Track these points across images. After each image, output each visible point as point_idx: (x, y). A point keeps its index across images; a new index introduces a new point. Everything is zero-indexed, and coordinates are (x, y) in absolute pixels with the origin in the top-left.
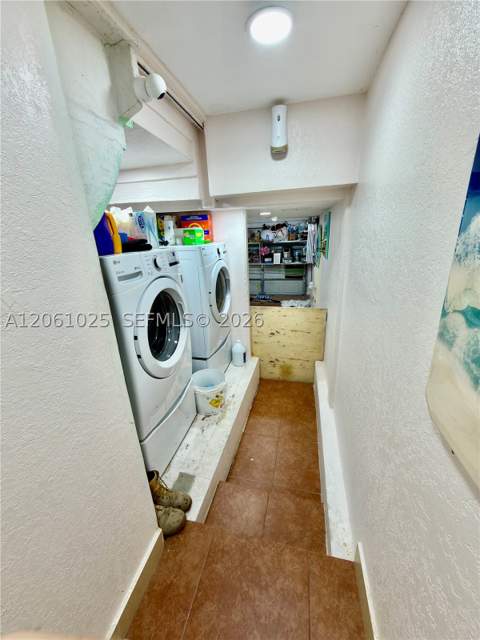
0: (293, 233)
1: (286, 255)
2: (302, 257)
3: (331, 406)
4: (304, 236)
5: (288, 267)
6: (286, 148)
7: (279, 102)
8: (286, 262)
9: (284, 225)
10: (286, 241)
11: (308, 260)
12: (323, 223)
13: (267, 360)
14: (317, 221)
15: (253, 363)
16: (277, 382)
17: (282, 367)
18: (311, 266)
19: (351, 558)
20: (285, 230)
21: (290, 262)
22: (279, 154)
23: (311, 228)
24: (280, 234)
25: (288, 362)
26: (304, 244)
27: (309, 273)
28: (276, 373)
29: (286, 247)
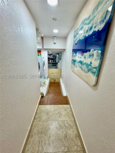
0: (53, 56)
1: (52, 61)
2: (56, 61)
3: (63, 83)
4: (56, 57)
5: (53, 63)
6: (56, 43)
7: (55, 37)
8: (52, 62)
9: (52, 54)
10: (52, 58)
11: (57, 62)
12: (60, 54)
13: (51, 79)
14: (59, 54)
15: (49, 79)
16: (53, 82)
17: (54, 80)
18: (57, 63)
19: (66, 95)
20: (52, 55)
21: (53, 62)
22: (55, 43)
23: (57, 55)
24: (51, 56)
25: (55, 79)
26: (56, 59)
27: (57, 65)
28: (53, 81)
29: (52, 59)
